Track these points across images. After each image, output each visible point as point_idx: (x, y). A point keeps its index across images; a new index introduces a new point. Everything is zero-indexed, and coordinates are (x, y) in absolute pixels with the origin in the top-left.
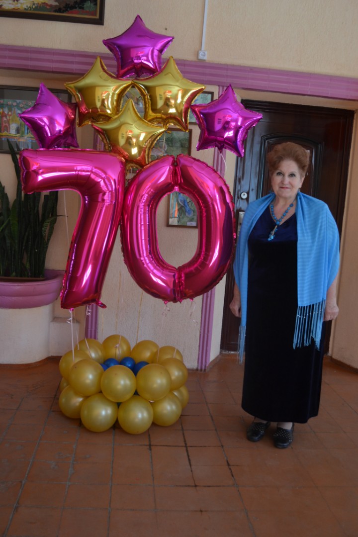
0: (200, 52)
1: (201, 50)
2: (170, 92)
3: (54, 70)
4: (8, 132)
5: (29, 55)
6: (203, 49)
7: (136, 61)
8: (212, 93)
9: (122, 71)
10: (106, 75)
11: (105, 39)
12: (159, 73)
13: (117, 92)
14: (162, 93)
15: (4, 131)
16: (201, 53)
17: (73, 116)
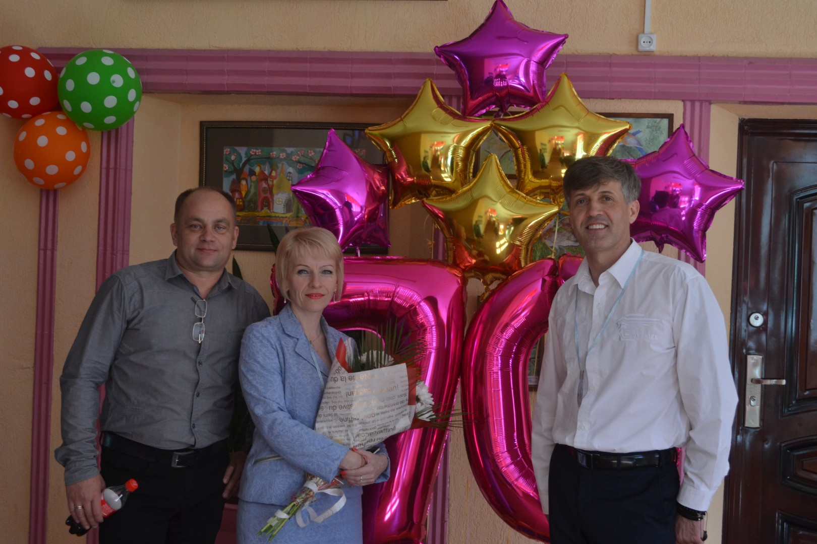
0: (641, 36)
1: (643, 32)
2: (562, 138)
3: (355, 92)
4: (269, 209)
5: (307, 67)
6: (646, 30)
7: (498, 84)
8: (670, 117)
9: (472, 103)
10: (442, 114)
11: (439, 45)
12: (542, 107)
13: (464, 143)
14: (546, 141)
15: (262, 209)
16: (643, 39)
17: (383, 188)
